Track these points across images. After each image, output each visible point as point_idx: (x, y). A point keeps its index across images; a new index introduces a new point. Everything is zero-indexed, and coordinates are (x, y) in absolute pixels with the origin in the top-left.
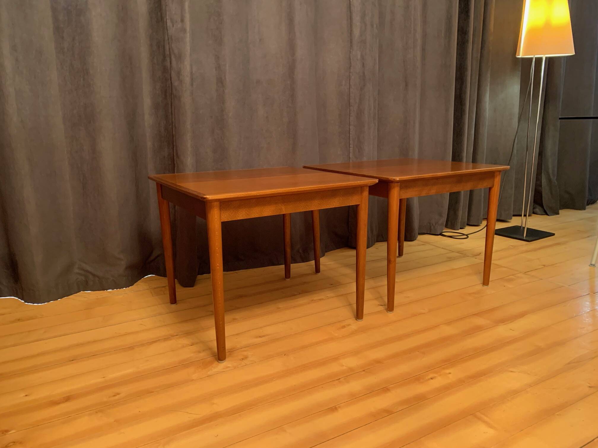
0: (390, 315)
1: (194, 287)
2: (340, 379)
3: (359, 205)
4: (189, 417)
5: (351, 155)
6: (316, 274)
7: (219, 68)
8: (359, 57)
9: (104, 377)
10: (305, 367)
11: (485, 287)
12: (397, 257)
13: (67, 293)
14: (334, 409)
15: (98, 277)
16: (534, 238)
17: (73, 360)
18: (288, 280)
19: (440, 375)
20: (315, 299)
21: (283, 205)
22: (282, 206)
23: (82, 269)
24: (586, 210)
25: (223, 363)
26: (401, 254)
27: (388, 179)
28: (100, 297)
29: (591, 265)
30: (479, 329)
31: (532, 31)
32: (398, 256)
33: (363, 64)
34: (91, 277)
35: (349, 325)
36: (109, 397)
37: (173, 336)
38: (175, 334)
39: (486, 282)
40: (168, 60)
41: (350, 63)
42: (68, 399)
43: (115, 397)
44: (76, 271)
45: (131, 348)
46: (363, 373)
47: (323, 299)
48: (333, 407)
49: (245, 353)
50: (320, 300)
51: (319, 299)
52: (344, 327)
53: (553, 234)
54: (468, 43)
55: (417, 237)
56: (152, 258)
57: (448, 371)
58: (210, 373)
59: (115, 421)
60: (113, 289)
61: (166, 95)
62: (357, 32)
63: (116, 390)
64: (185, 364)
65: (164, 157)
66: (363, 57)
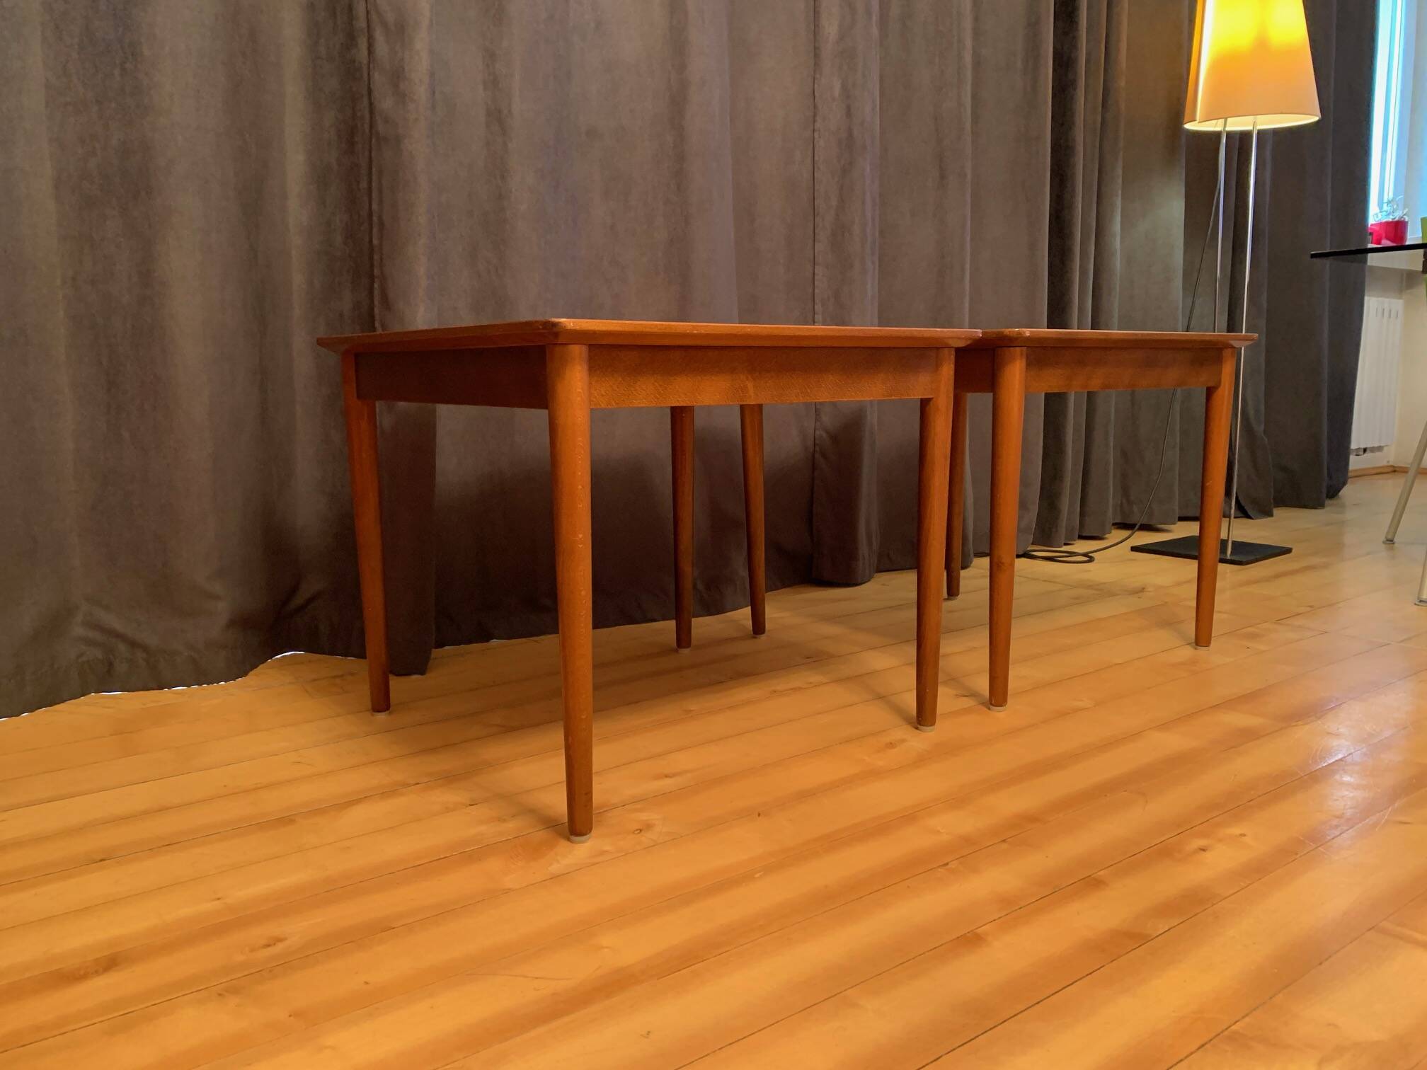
0: (1000, 714)
1: (428, 675)
2: (947, 864)
3: (930, 400)
4: (535, 989)
6: (755, 638)
7: (493, 83)
8: (837, 91)
9: (219, 899)
10: (832, 842)
11: (1202, 651)
12: (945, 599)
13: (51, 696)
14: (972, 940)
15: (145, 648)
16: (1252, 558)
17: (101, 859)
18: (685, 651)
19: (1220, 840)
20: (779, 688)
21: (750, 377)
22: (747, 379)
23: (99, 628)
24: (1327, 509)
25: (583, 842)
26: (953, 591)
27: (1003, 332)
28: (152, 705)
29: (1421, 601)
30: (1249, 736)
31: (1224, 63)
32: (946, 597)
33: (849, 108)
34: (122, 647)
35: (903, 741)
36: (252, 950)
37: (405, 785)
38: (413, 782)
39: (1202, 638)
40: (363, 43)
41: (815, 107)
42: (110, 962)
43: (269, 949)
44: (78, 631)
45: (285, 820)
46: (1005, 846)
47: (800, 688)
48: (968, 935)
49: (644, 816)
50: (794, 689)
51: (792, 689)
52: (891, 745)
53: (1288, 551)
54: (1075, 89)
55: (971, 563)
56: (298, 600)
57: (1236, 831)
58: (555, 868)
59: (290, 1016)
60: (189, 686)
61: (351, 143)
62: (831, 28)
63: (272, 929)
64: (467, 854)
65: (341, 315)
66: (847, 94)
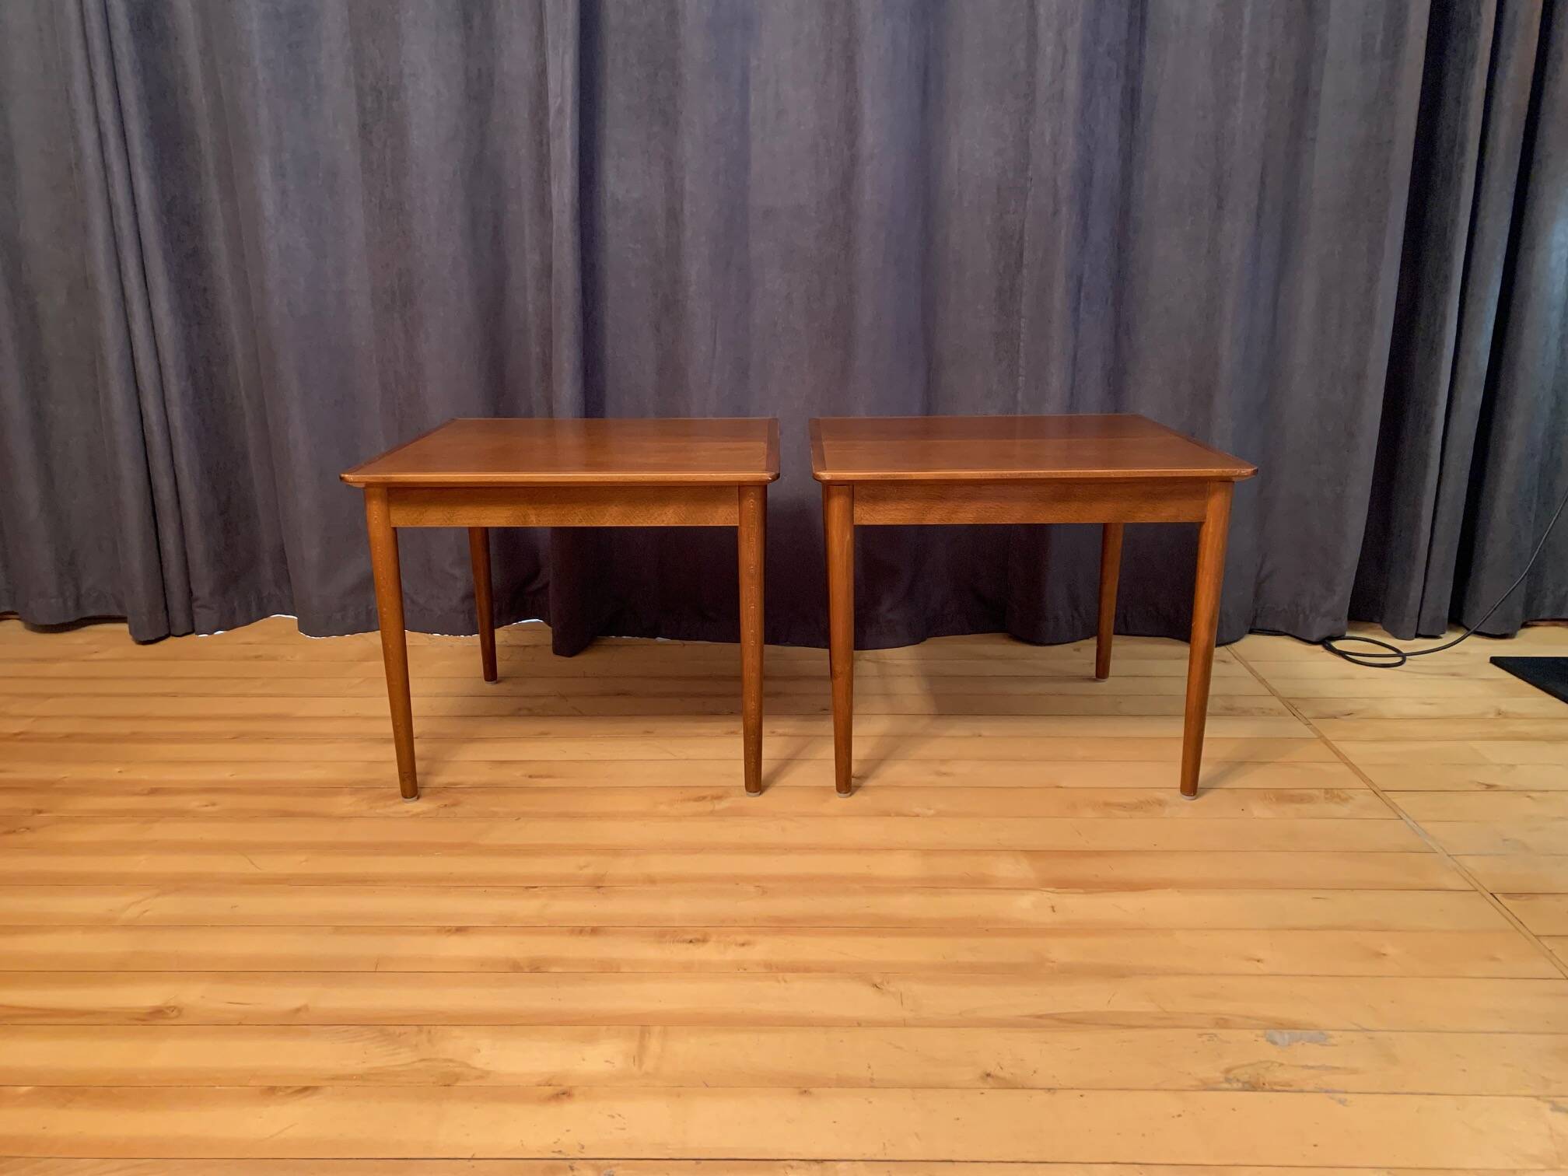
5: (1020, 396)
7: (671, 185)
8: (1048, 138)
39: (1185, 786)
49: (464, 797)
62: (1045, 72)
66: (1054, 139)
